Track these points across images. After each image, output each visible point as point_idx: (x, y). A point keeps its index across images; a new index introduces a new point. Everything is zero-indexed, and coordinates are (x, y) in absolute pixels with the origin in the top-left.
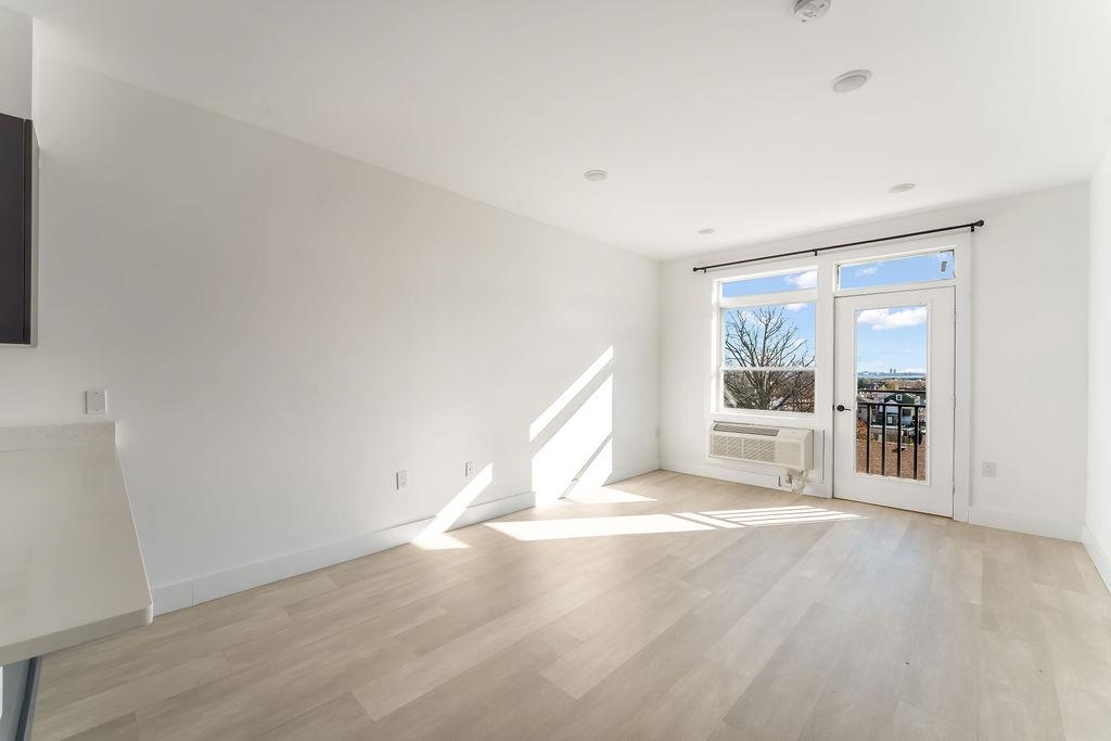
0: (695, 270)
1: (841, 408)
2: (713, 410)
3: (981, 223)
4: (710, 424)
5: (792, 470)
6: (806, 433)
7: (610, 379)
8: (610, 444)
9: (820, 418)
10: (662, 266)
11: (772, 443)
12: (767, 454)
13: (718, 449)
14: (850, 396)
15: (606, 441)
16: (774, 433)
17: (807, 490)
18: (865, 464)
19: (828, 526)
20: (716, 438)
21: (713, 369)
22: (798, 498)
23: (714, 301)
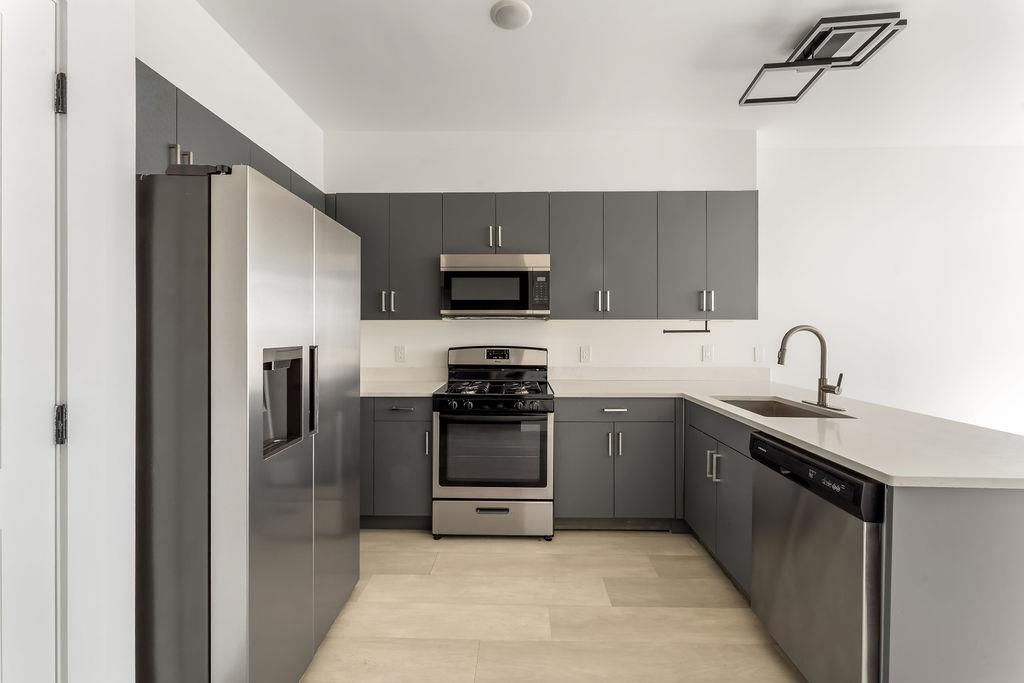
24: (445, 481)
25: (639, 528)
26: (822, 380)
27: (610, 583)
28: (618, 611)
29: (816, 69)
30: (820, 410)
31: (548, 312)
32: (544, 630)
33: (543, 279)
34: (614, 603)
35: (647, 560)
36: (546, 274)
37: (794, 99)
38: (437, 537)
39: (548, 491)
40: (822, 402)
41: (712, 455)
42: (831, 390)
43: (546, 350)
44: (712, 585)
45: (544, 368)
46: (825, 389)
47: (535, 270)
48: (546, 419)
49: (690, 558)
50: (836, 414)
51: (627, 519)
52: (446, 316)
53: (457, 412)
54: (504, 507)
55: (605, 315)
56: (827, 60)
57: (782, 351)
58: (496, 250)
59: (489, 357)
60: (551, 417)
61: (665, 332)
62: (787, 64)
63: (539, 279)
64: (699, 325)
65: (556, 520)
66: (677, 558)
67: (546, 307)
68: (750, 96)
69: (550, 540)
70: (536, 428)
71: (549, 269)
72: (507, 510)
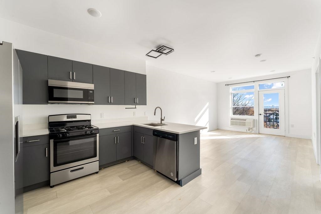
0: (226, 85)
1: (260, 114)
2: (231, 116)
3: (290, 77)
4: (230, 119)
5: (249, 128)
6: (253, 120)
7: (208, 109)
8: (208, 123)
9: (256, 116)
10: (218, 84)
11: (245, 122)
12: (244, 124)
13: (232, 124)
14: (262, 112)
15: (207, 123)
16: (245, 120)
17: (253, 132)
18: (266, 126)
19: (257, 138)
20: (232, 121)
21: (230, 107)
22: (250, 133)
23: (230, 92)
24: (56, 165)
25: (120, 162)
26: (161, 118)
27: (120, 176)
28: (125, 181)
29: (160, 54)
30: (161, 124)
31: (94, 102)
32: (108, 194)
33: (92, 92)
34: (123, 180)
35: (127, 168)
36: (92, 90)
37: (156, 58)
38: (52, 187)
39: (97, 158)
40: (161, 123)
41: (142, 138)
42: (163, 120)
43: (90, 115)
44: (143, 168)
45: (90, 121)
46: (162, 120)
47: (89, 89)
48: (96, 136)
49: (136, 164)
50: (164, 125)
51: (119, 160)
52: (50, 103)
53: (62, 138)
54: (82, 167)
55: (111, 104)
56: (163, 53)
57: (155, 112)
58: (73, 80)
59: (68, 118)
60: (98, 135)
61: (126, 108)
62: (156, 51)
63: (90, 92)
64: (134, 106)
65: (100, 166)
66: (134, 166)
67: (93, 101)
68: (148, 55)
69: (98, 173)
70: (92, 139)
71: (94, 89)
72: (83, 168)
